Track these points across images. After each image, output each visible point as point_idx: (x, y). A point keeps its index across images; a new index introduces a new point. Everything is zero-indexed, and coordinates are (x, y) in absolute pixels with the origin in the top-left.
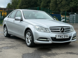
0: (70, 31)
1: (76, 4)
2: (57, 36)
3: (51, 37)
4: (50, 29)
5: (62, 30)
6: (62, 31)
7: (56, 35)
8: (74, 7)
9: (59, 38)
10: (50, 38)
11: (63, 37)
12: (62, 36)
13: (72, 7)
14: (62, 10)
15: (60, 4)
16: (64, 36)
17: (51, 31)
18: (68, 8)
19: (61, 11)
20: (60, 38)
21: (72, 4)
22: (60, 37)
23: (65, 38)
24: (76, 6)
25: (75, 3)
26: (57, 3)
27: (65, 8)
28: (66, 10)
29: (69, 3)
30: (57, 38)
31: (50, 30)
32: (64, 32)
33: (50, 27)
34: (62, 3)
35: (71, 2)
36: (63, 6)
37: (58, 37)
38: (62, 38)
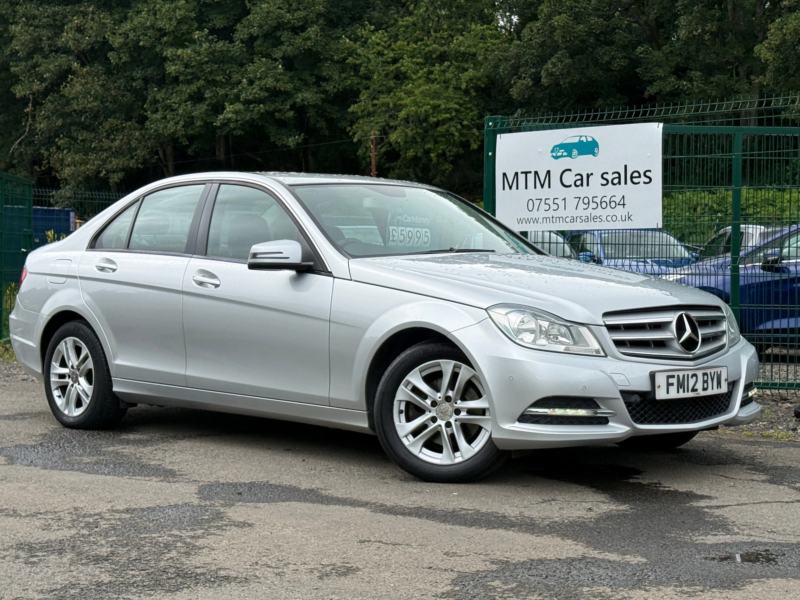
0: (725, 340)
1: (203, 107)
2: (661, 380)
3: (623, 392)
4: (612, 328)
5: (688, 331)
6: (689, 339)
7: (652, 376)
8: (191, 139)
9: (674, 394)
10: (619, 396)
11: (699, 386)
12: (692, 382)
13: (173, 139)
14: (74, 164)
15: (49, 106)
16: (700, 374)
17: (619, 343)
18: (131, 150)
19: (67, 171)
20: (682, 395)
21: (169, 108)
22: (681, 385)
23: (709, 392)
24: (208, 125)
25: (198, 98)
26: (19, 91)
27: (106, 143)
28: (115, 163)
29: (140, 96)
30: (661, 395)
31: (609, 338)
32: (699, 350)
33: (606, 314)
34: (66, 90)
35: (155, 93)
36: (85, 127)
37: (669, 385)
38: (690, 395)
